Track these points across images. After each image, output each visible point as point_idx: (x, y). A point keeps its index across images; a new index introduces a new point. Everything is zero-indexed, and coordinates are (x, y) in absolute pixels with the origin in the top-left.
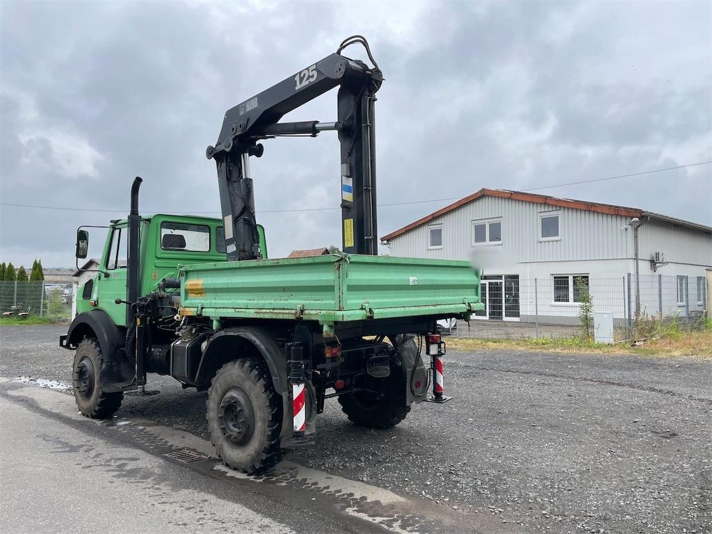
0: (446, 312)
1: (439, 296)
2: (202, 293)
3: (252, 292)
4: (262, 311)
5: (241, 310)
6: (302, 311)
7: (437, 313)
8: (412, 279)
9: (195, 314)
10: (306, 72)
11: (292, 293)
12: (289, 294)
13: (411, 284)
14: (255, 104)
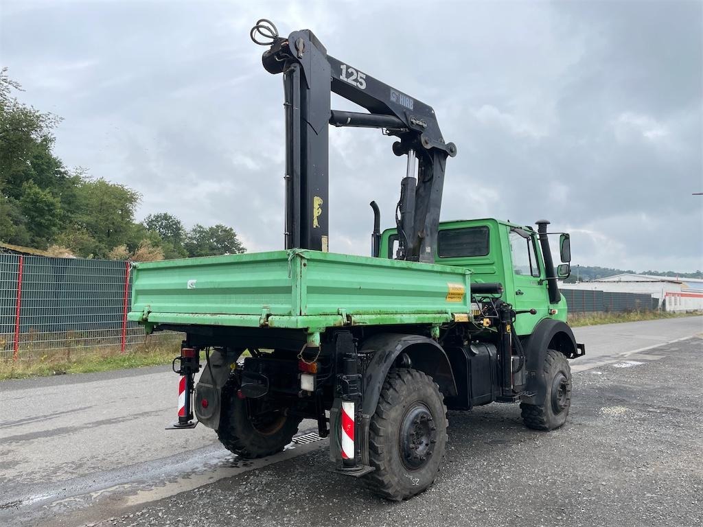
0: (225, 324)
1: (230, 303)
7: (212, 324)
8: (190, 282)
13: (189, 288)
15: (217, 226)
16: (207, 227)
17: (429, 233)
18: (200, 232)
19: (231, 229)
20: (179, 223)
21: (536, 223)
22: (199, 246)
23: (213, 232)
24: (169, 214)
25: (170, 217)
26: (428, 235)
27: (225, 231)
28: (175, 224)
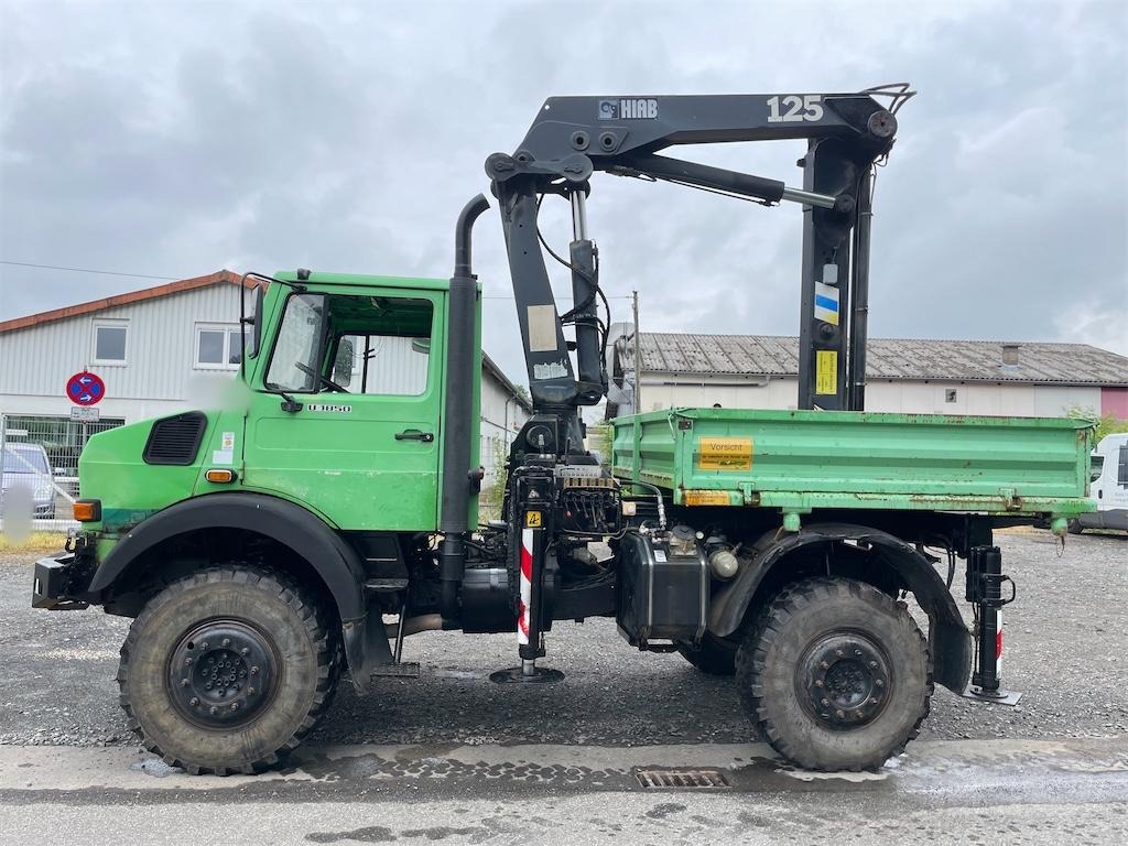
2: (745, 463)
3: (888, 465)
4: (925, 497)
5: (870, 496)
6: (1016, 499)
9: (735, 503)
10: (798, 101)
11: (981, 471)
12: (977, 471)
14: (650, 111)
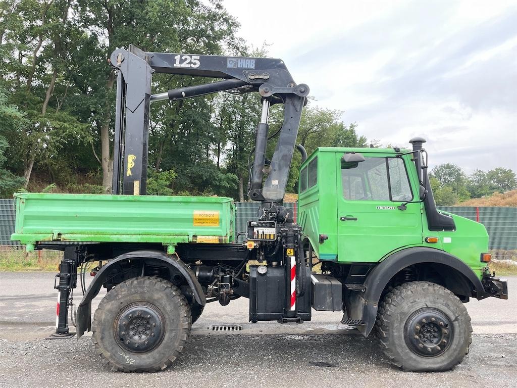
15: (497, 169)
16: (486, 171)
17: (276, 167)
18: (480, 175)
19: (510, 171)
20: (460, 170)
21: (410, 142)
22: (480, 187)
23: (492, 175)
24: (451, 164)
25: (452, 166)
26: (275, 170)
27: (505, 172)
28: (457, 171)
